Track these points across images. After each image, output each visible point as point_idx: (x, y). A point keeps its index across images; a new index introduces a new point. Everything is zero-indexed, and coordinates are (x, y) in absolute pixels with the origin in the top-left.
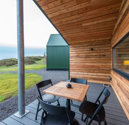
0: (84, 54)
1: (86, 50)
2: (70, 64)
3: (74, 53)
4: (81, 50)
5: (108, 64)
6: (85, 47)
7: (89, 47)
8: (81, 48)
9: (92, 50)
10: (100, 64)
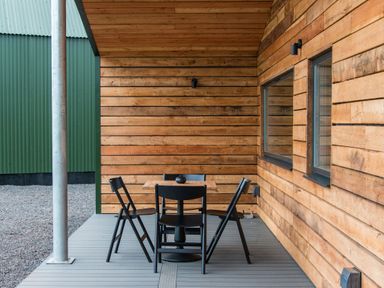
0: (164, 102)
1: (172, 82)
2: (104, 140)
3: (120, 91)
4: (153, 82)
5: (250, 140)
6: (169, 72)
7: (183, 72)
8: (153, 72)
9: (195, 83)
10: (222, 142)
